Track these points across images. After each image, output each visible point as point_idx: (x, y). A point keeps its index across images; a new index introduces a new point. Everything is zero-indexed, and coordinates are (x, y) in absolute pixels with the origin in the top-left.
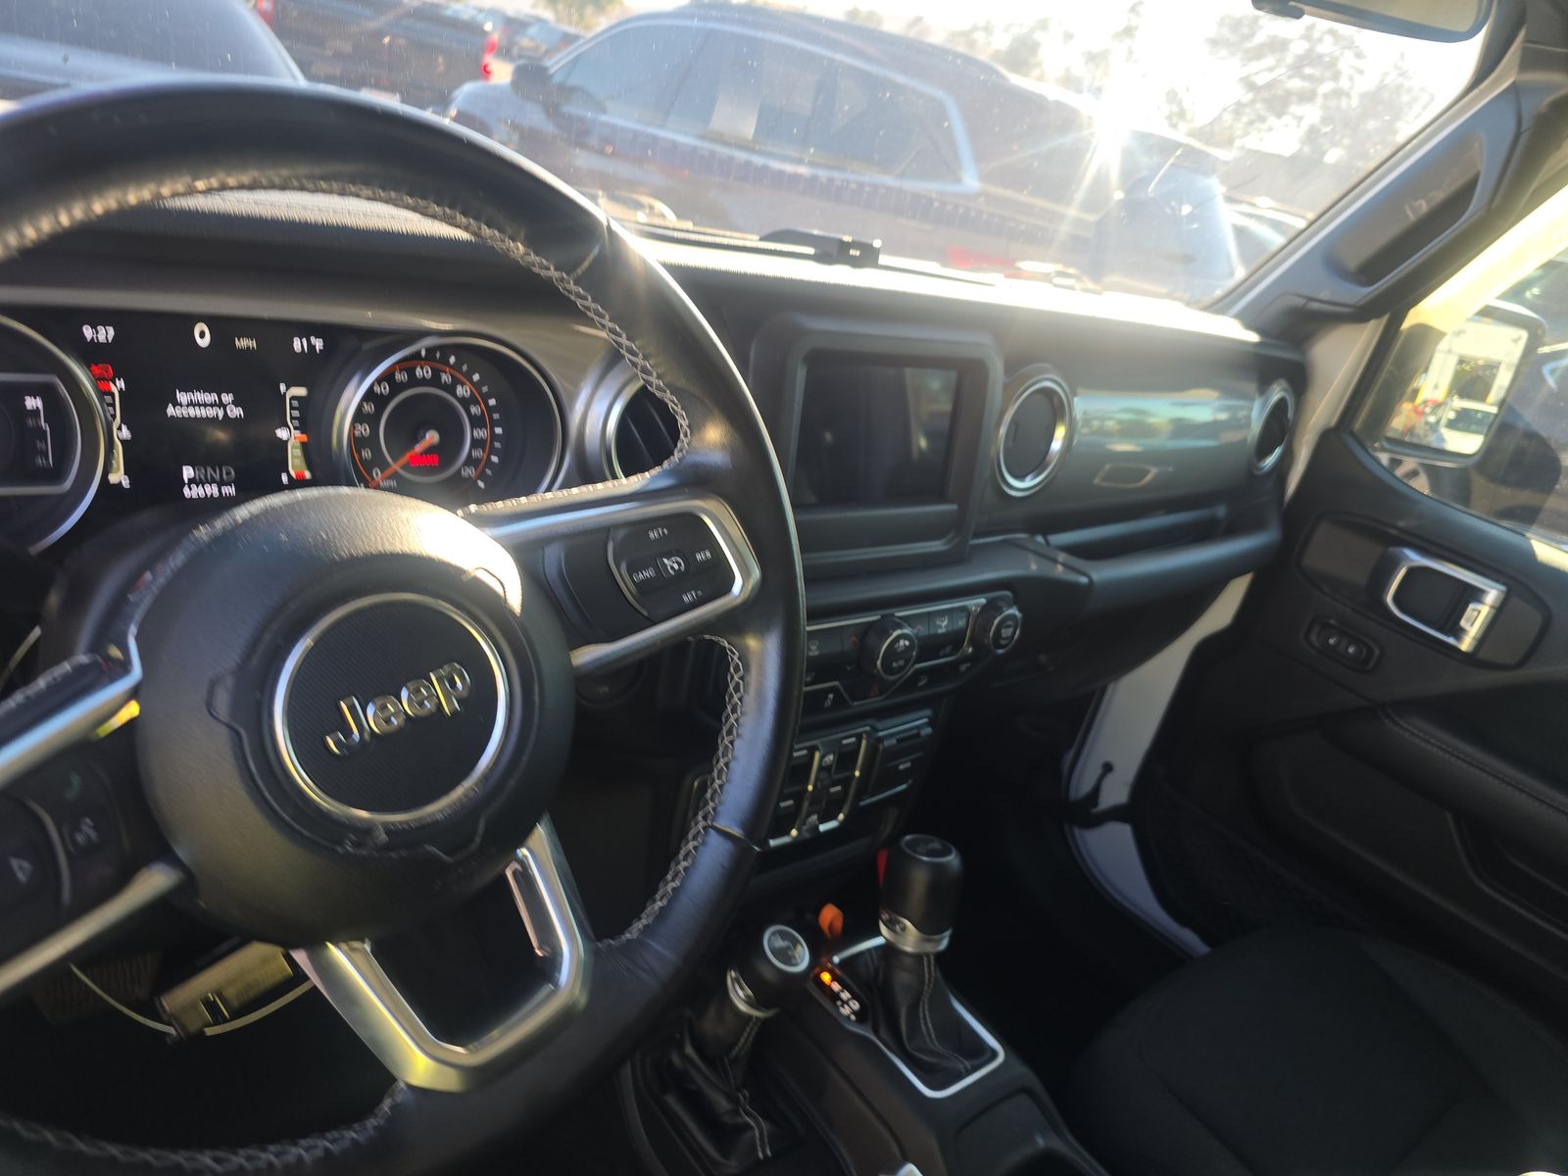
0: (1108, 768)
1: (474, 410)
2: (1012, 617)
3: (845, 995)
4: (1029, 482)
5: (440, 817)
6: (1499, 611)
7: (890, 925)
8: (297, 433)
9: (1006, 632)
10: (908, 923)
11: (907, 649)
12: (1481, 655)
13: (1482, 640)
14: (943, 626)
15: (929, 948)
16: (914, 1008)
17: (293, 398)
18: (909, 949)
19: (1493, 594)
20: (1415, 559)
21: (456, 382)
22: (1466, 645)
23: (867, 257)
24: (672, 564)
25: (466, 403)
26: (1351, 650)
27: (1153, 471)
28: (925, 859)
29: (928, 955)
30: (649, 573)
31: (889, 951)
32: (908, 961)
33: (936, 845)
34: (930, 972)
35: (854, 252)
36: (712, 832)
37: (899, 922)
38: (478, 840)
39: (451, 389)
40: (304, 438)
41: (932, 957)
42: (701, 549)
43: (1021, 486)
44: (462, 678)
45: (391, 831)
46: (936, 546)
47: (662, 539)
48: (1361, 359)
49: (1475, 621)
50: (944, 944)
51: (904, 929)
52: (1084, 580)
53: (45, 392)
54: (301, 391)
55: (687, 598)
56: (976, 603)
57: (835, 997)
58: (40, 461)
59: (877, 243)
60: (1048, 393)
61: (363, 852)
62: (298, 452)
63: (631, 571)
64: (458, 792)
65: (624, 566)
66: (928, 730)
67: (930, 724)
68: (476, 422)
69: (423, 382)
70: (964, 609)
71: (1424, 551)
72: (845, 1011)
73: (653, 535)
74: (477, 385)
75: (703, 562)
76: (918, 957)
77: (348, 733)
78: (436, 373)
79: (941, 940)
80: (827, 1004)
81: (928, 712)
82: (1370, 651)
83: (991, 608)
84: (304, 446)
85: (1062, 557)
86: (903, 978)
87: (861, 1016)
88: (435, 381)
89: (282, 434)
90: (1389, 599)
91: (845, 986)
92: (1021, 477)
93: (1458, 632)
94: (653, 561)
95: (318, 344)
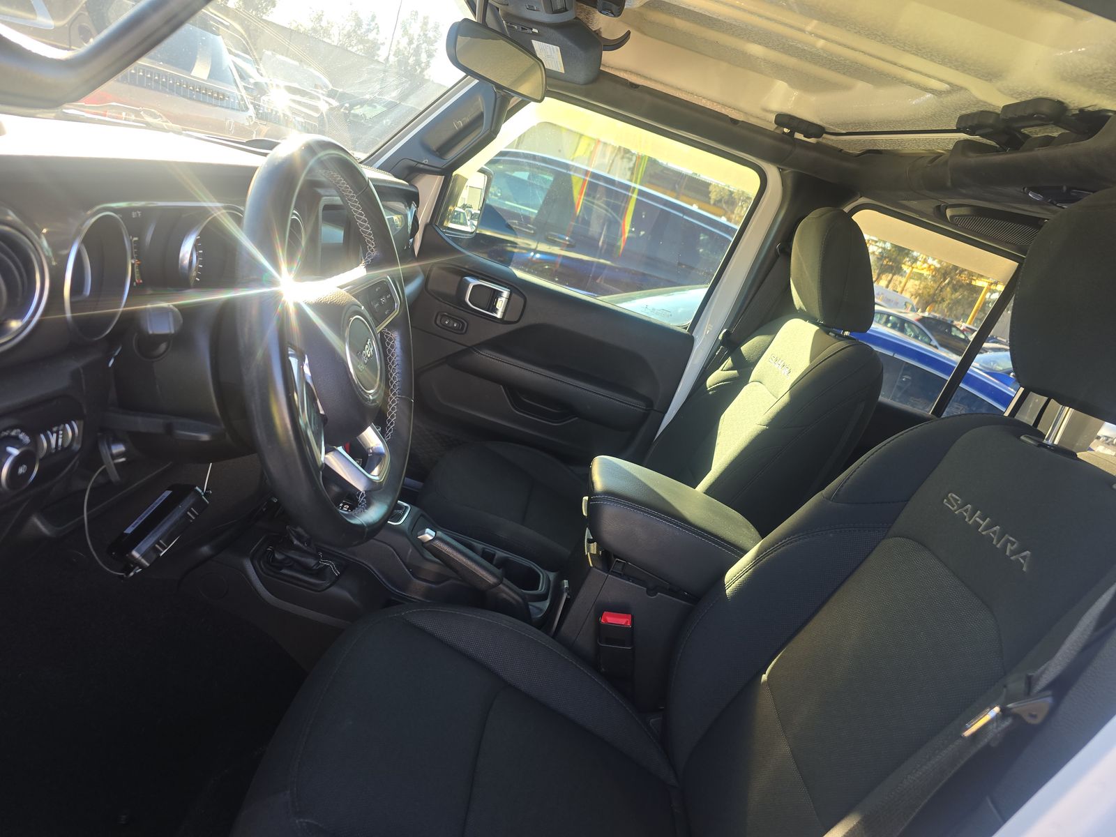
6: (509, 299)
12: (505, 319)
13: (504, 313)
19: (506, 293)
20: (473, 282)
22: (499, 315)
24: (383, 300)
26: (455, 325)
42: (388, 295)
48: (438, 189)
49: (501, 304)
55: (386, 313)
65: (372, 303)
71: (478, 278)
75: (388, 299)
82: (463, 324)
90: (467, 299)
93: (495, 310)
94: (378, 299)
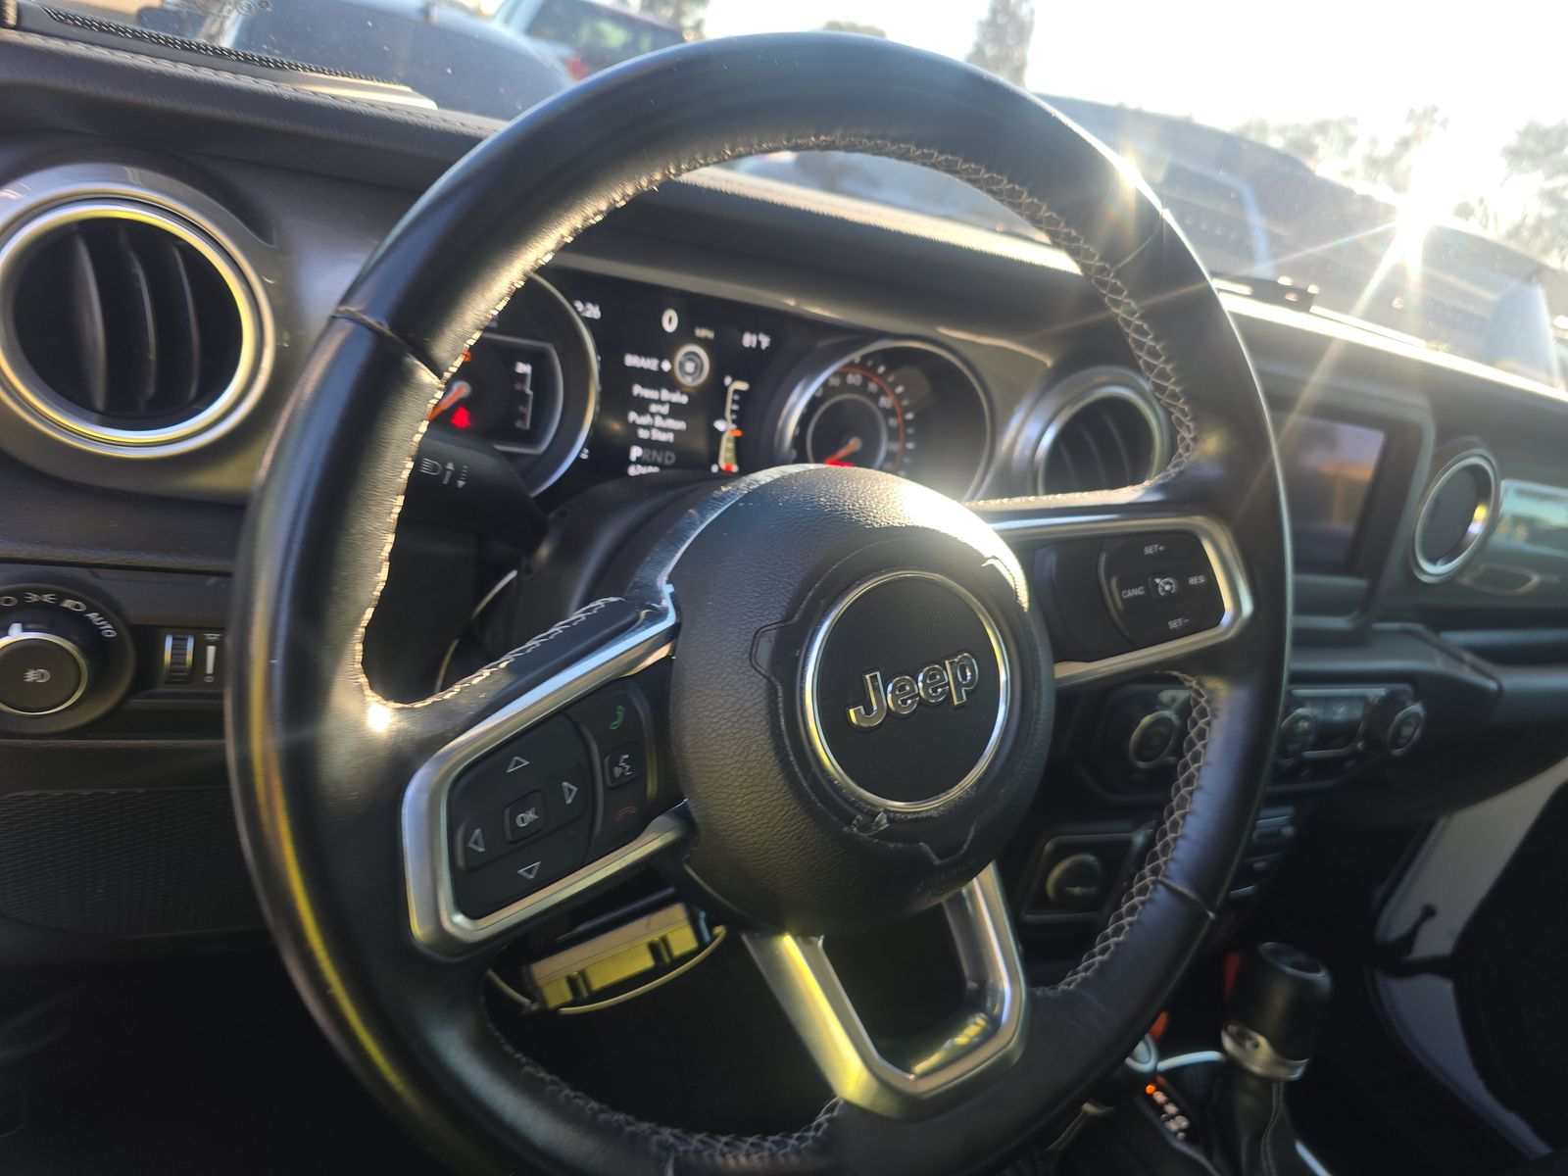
0: (1429, 912)
1: (893, 422)
2: (1415, 715)
3: (1171, 1109)
4: (1440, 569)
5: (935, 814)
7: (1239, 1039)
8: (733, 427)
9: (1407, 731)
10: (1262, 1041)
11: (1306, 733)
14: (1340, 713)
15: (1282, 1073)
16: (1257, 1138)
17: (736, 392)
18: (1256, 1069)
21: (881, 392)
23: (1304, 302)
24: (1165, 585)
25: (889, 413)
27: (1536, 579)
28: (1290, 970)
29: (1278, 1081)
30: (1137, 592)
31: (1231, 1069)
32: (1253, 1084)
33: (1300, 957)
34: (1278, 1101)
35: (1291, 297)
36: (1161, 888)
37: (1251, 1039)
38: (965, 846)
39: (875, 397)
40: (739, 433)
41: (1281, 1084)
42: (1196, 574)
43: (1433, 571)
44: (973, 671)
45: (893, 817)
46: (1339, 623)
47: (1157, 555)
50: (1297, 1075)
51: (1257, 1045)
52: (1492, 685)
53: (538, 359)
54: (742, 386)
55: (1174, 625)
56: (1377, 692)
57: (1159, 1109)
58: (519, 424)
59: (1313, 289)
60: (1476, 471)
61: (865, 835)
62: (731, 445)
63: (1122, 587)
64: (955, 792)
65: (1114, 581)
66: (1288, 831)
67: (1292, 822)
68: (894, 435)
69: (853, 388)
70: (1363, 698)
72: (1173, 1126)
73: (1149, 550)
74: (899, 397)
75: (1195, 587)
76: (1266, 1082)
77: (869, 709)
78: (866, 380)
79: (1297, 1067)
80: (1150, 1113)
81: (1289, 810)
83: (1392, 703)
84: (738, 441)
85: (1468, 657)
86: (1245, 1101)
87: (1191, 1135)
88: (862, 389)
89: (720, 425)
91: (1171, 1100)
92: (1433, 561)
94: (1145, 578)
95: (765, 341)
